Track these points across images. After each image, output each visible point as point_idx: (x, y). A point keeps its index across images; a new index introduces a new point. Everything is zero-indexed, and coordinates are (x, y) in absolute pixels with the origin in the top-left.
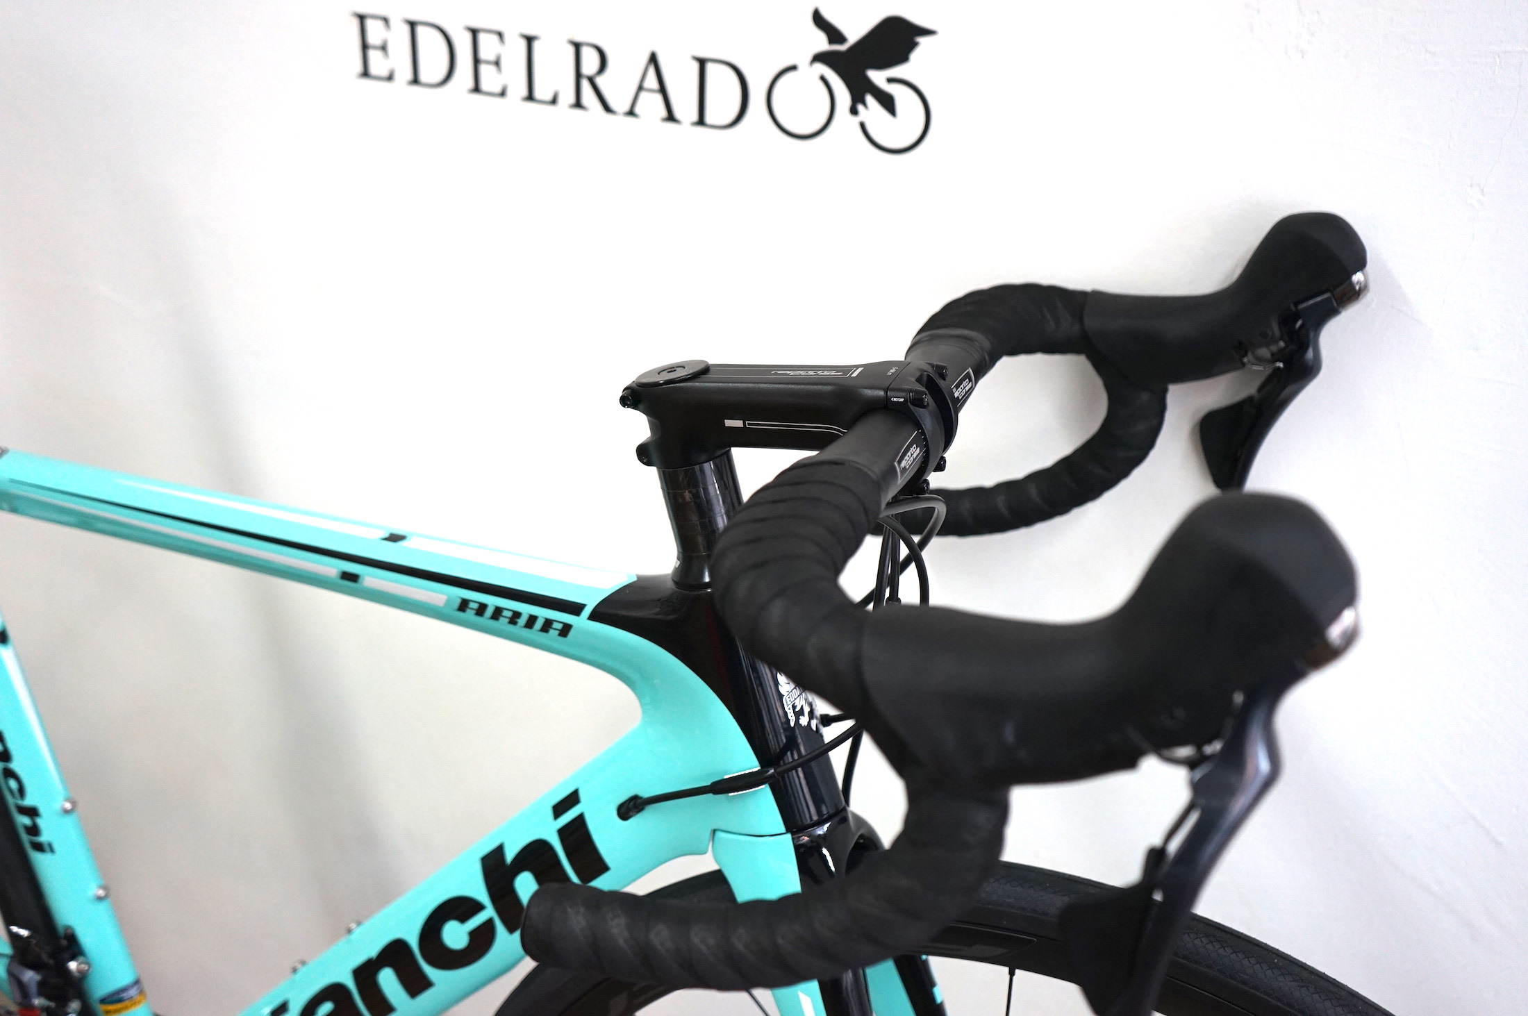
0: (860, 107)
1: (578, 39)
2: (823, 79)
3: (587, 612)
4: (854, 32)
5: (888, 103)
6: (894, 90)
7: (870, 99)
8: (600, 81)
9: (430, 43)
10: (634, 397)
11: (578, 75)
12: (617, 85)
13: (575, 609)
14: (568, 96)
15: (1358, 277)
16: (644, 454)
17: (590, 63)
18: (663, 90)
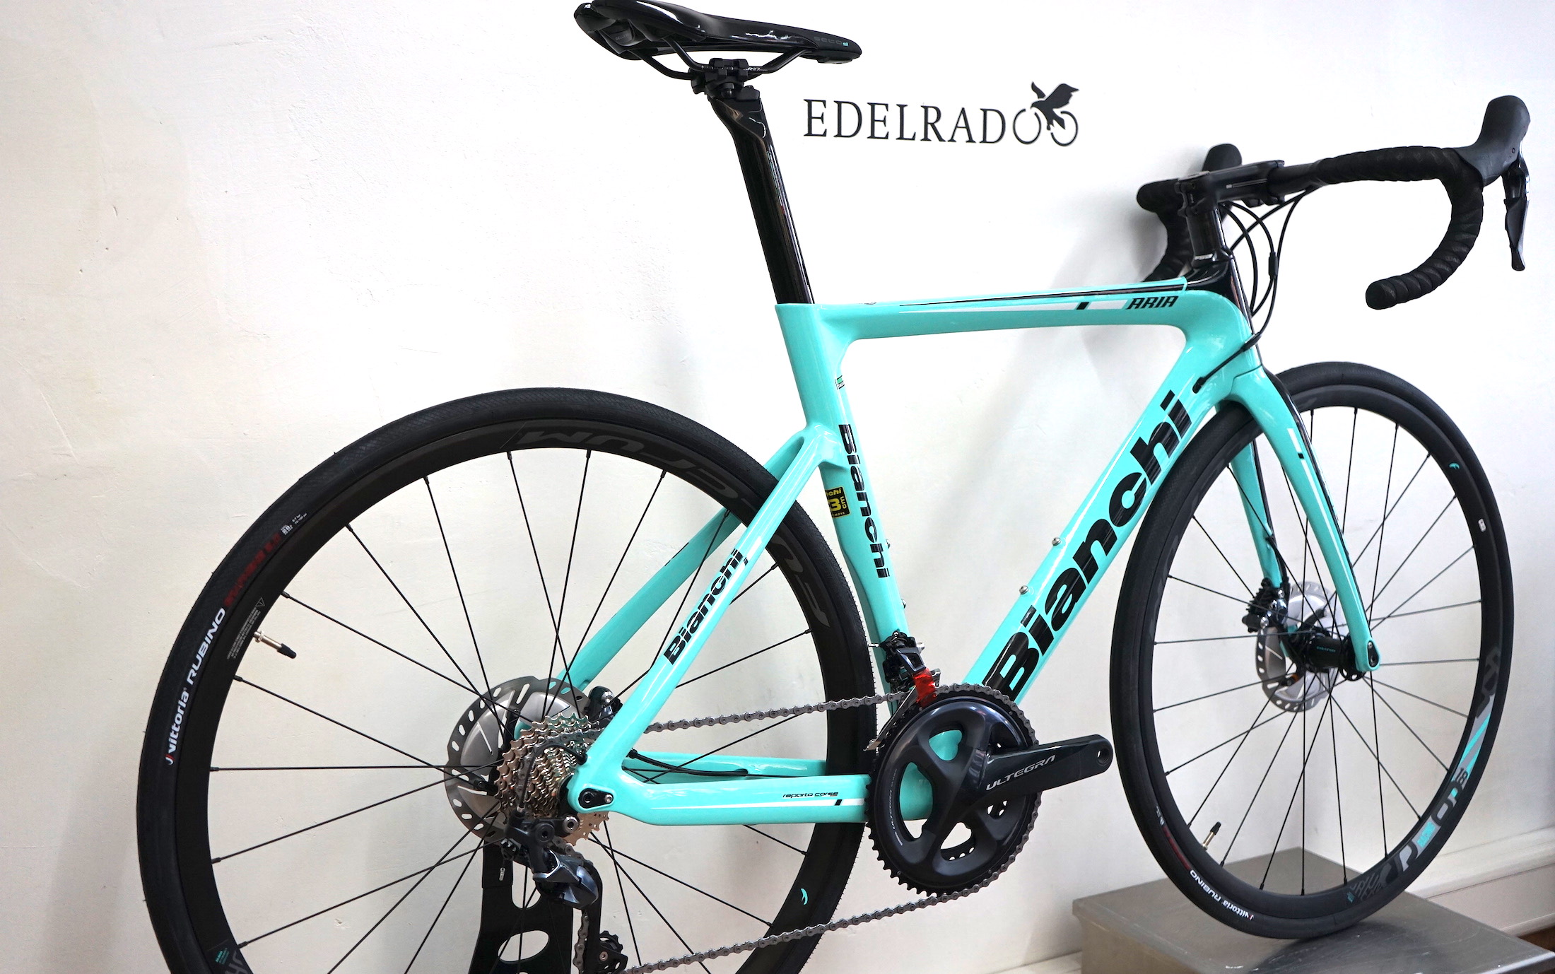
0: (1051, 126)
1: (925, 105)
2: (1036, 114)
3: (1185, 287)
4: (1048, 92)
5: (1061, 123)
6: (1064, 117)
7: (1055, 122)
8: (936, 125)
9: (849, 114)
11: (926, 123)
12: (945, 128)
13: (1180, 287)
14: (921, 135)
17: (932, 116)
18: (967, 127)
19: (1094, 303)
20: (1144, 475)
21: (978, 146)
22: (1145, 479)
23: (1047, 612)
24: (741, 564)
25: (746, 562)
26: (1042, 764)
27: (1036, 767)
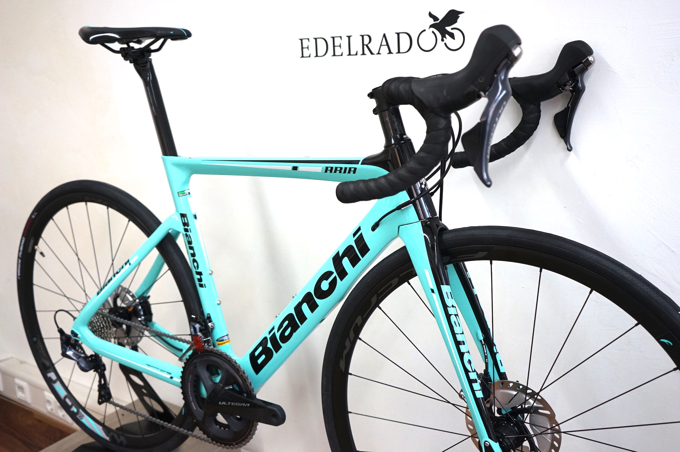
0: (444, 39)
1: (362, 34)
2: (433, 32)
3: (360, 162)
4: (441, 17)
5: (452, 36)
6: (454, 31)
7: (447, 36)
8: (369, 45)
9: (322, 45)
10: (371, 95)
11: (363, 45)
12: (374, 47)
13: (357, 162)
14: (360, 52)
15: (590, 58)
16: (375, 111)
17: (366, 40)
18: (387, 45)
19: (302, 167)
20: (335, 274)
21: (395, 56)
22: (335, 277)
23: (278, 331)
24: (128, 264)
25: (130, 264)
26: (243, 405)
27: (241, 405)
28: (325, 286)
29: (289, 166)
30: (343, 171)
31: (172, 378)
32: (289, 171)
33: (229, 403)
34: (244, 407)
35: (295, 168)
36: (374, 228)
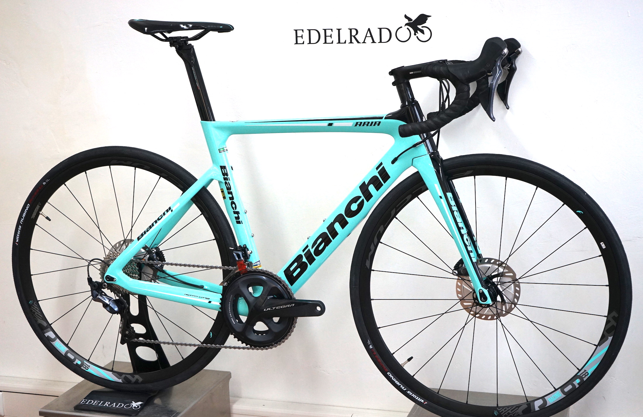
3: (384, 118)
4: (414, 18)
10: (392, 73)
13: (381, 118)
15: (520, 49)
16: (394, 84)
19: (336, 124)
20: (363, 197)
21: (377, 45)
22: (363, 199)
23: (312, 248)
24: (170, 211)
25: (172, 211)
26: (288, 306)
27: (286, 307)
28: (354, 207)
29: (326, 123)
30: (369, 124)
31: (210, 302)
32: (325, 127)
33: (274, 308)
34: (289, 307)
35: (330, 125)
36: (393, 162)
